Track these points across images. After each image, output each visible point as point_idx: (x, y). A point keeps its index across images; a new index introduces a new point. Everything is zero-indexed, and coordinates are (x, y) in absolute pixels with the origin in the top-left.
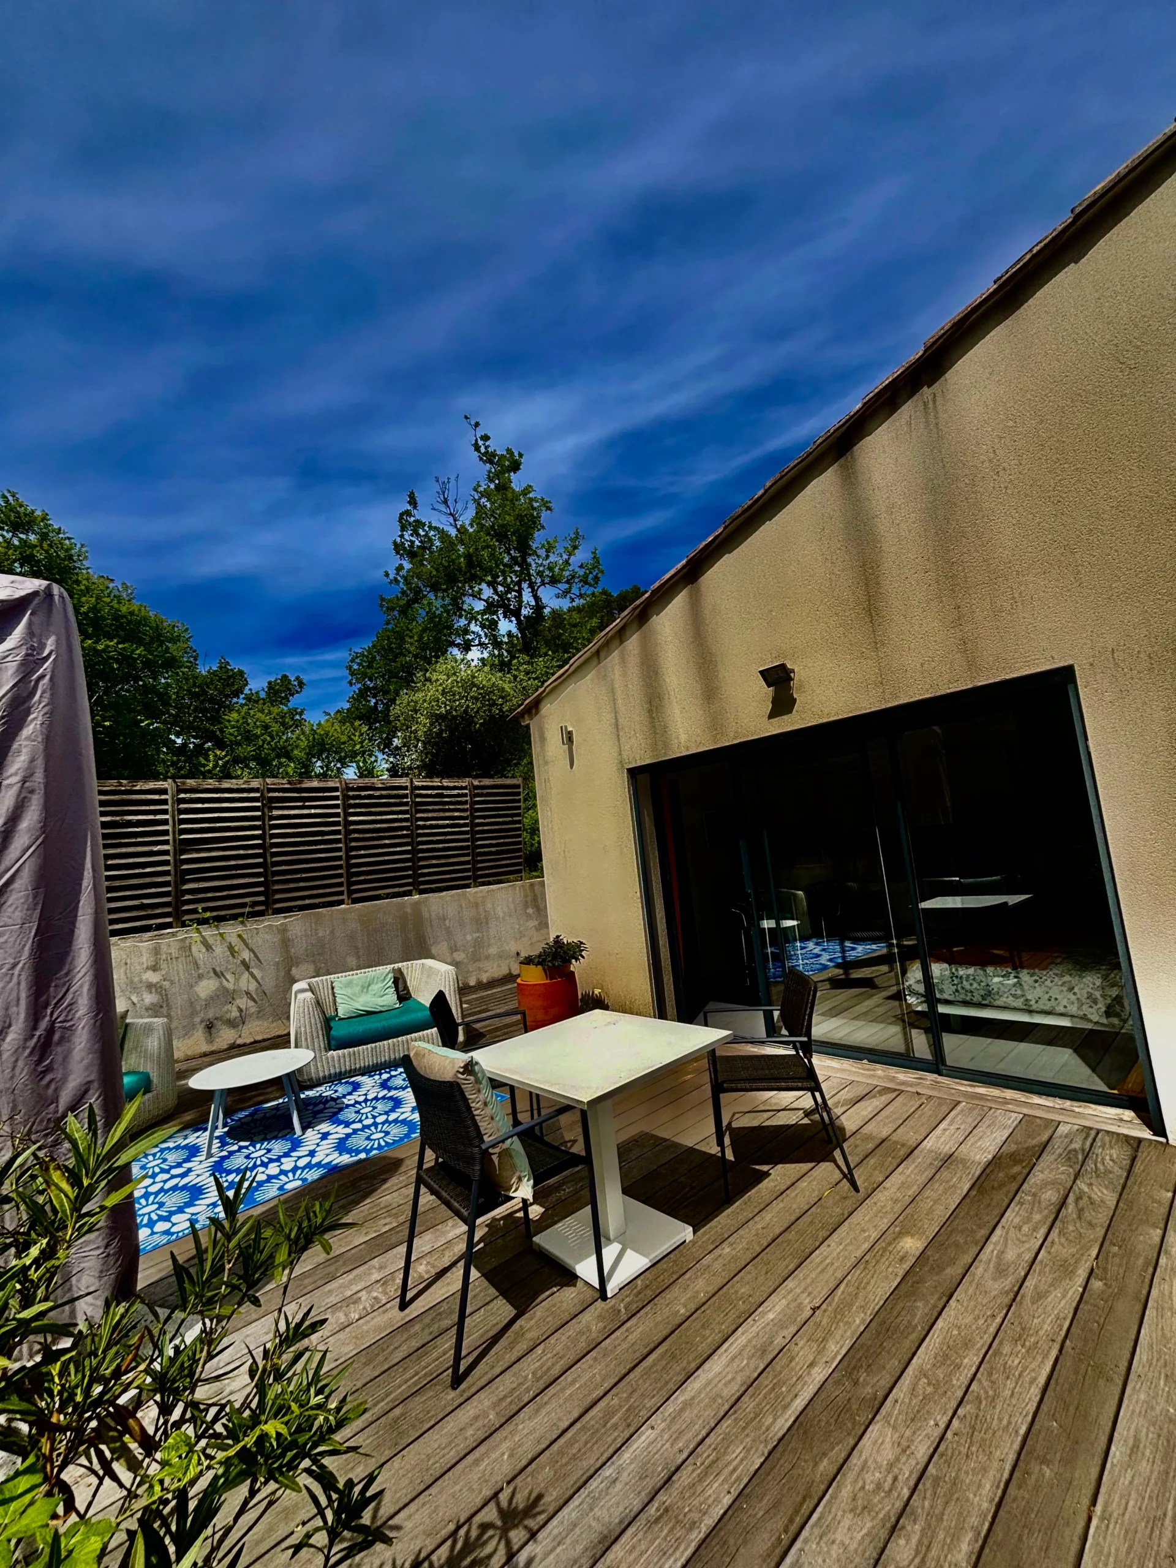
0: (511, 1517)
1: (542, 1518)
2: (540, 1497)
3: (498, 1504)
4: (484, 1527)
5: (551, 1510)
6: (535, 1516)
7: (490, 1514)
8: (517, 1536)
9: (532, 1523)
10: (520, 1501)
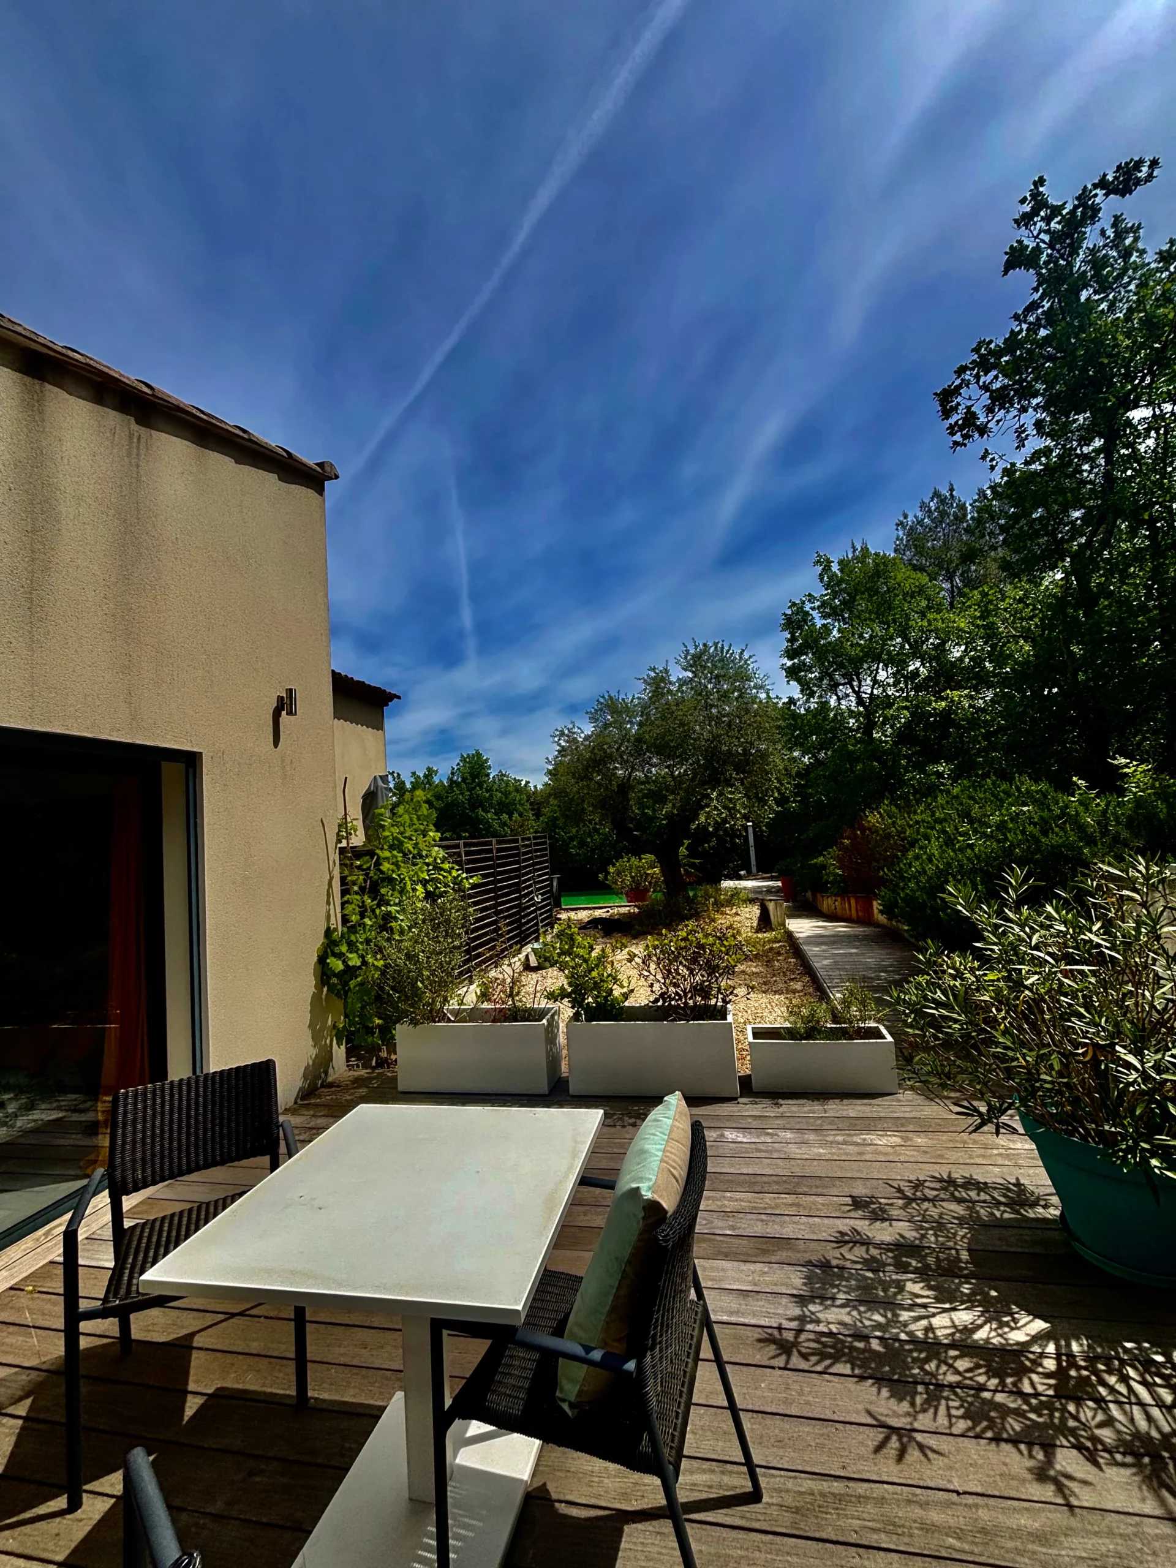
0: (786, 1348)
1: (769, 1331)
2: (760, 1341)
3: (787, 1362)
4: (805, 1357)
5: (759, 1330)
6: (771, 1335)
7: (796, 1361)
8: (789, 1336)
9: (776, 1333)
10: (772, 1349)
